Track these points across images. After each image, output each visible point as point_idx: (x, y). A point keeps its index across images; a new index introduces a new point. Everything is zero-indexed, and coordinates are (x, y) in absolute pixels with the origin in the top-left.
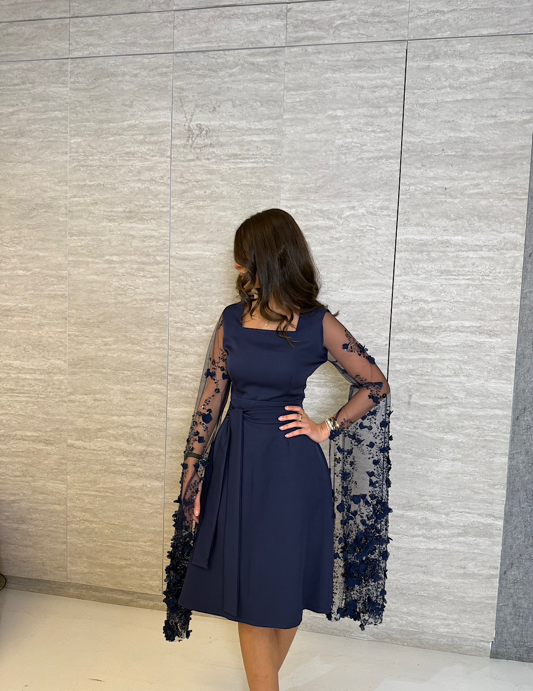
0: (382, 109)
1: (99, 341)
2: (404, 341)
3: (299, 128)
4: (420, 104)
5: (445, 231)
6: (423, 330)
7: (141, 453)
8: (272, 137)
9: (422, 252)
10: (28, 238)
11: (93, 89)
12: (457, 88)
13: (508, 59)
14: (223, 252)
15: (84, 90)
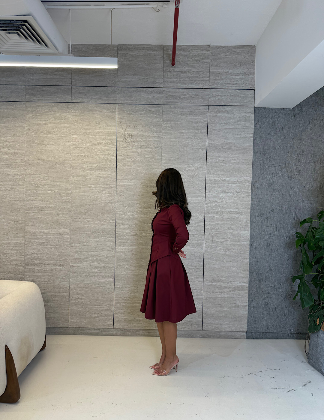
0: (200, 131)
1: (85, 220)
2: (210, 217)
3: (168, 136)
4: (213, 129)
5: (223, 176)
6: (217, 213)
7: (104, 267)
8: (158, 140)
9: (215, 184)
10: (52, 177)
11: (82, 116)
12: (226, 124)
13: (244, 114)
14: (139, 183)
15: (78, 116)
